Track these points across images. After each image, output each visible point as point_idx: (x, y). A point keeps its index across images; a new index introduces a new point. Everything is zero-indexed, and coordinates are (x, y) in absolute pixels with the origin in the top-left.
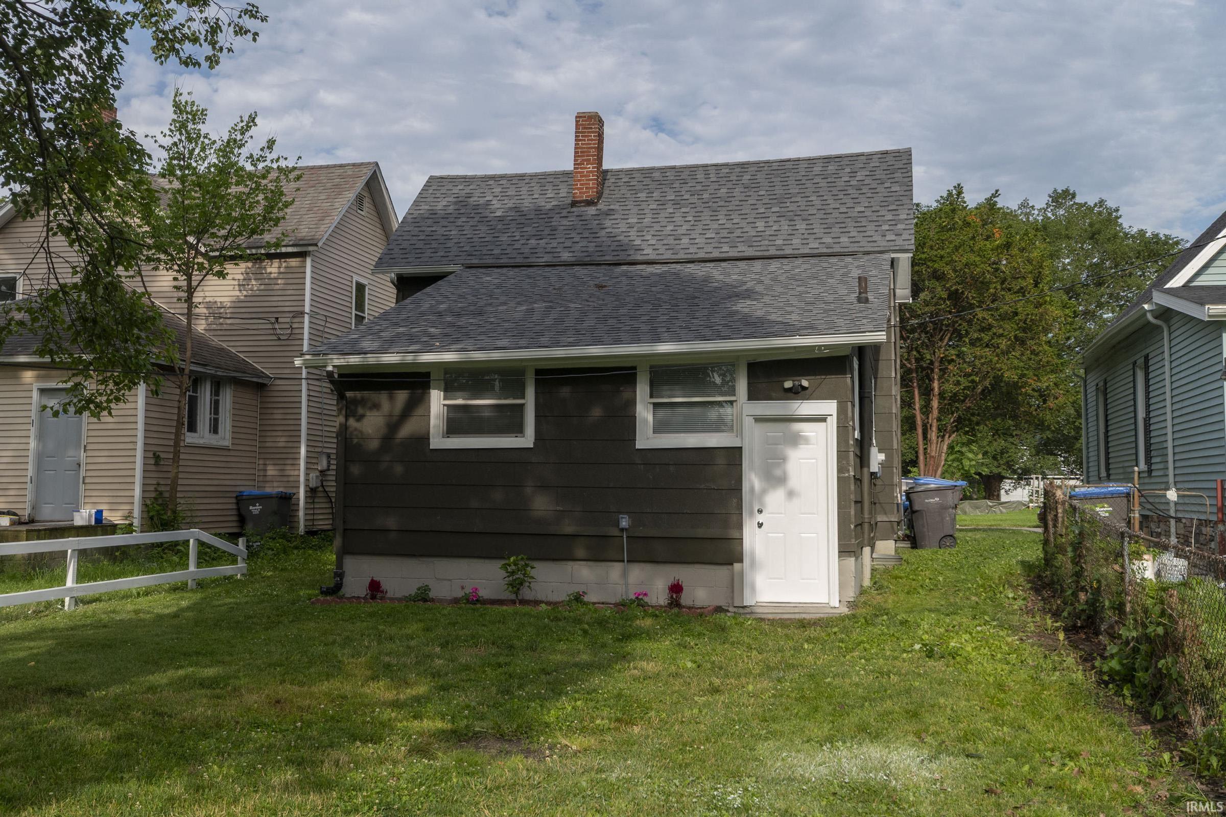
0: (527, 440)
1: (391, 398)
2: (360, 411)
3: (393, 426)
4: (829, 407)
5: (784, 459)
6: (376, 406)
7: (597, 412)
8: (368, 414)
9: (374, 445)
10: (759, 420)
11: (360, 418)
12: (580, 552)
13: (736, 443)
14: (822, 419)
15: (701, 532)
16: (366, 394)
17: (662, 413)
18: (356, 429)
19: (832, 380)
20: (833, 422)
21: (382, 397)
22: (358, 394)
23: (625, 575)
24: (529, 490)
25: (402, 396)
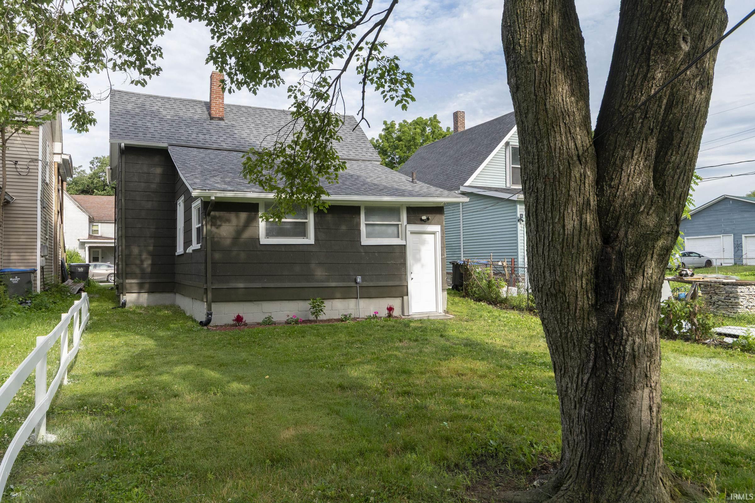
0: (310, 240)
1: (238, 217)
2: (219, 223)
3: (239, 232)
4: (437, 228)
5: (419, 250)
6: (228, 221)
7: (344, 228)
8: (223, 224)
9: (228, 242)
10: (412, 233)
11: (218, 227)
12: (338, 295)
13: (403, 243)
14: (434, 233)
15: (391, 283)
16: (222, 214)
17: (370, 228)
18: (216, 233)
19: (438, 217)
20: (439, 235)
21: (232, 216)
22: (217, 214)
23: (357, 305)
24: (313, 266)
25: (243, 216)
